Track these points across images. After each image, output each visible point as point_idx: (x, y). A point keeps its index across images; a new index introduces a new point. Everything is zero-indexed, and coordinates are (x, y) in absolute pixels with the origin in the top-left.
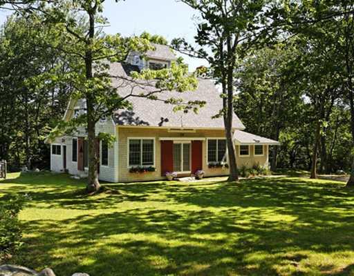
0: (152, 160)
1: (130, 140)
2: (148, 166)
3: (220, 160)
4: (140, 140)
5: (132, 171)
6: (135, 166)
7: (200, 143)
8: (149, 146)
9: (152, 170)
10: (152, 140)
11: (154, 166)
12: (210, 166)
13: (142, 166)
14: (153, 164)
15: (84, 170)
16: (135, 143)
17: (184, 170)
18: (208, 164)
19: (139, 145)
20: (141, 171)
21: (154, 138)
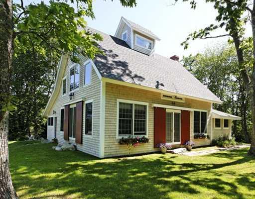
0: (144, 129)
1: (120, 103)
2: (141, 137)
3: (202, 131)
4: (131, 105)
5: (123, 142)
6: (126, 137)
7: (188, 113)
8: (141, 113)
9: (145, 141)
10: (145, 106)
11: (146, 136)
12: (196, 137)
13: (134, 137)
14: (145, 134)
15: (69, 140)
16: (126, 107)
17: (175, 141)
18: (193, 134)
19: (131, 111)
20: (134, 142)
21: (147, 104)
